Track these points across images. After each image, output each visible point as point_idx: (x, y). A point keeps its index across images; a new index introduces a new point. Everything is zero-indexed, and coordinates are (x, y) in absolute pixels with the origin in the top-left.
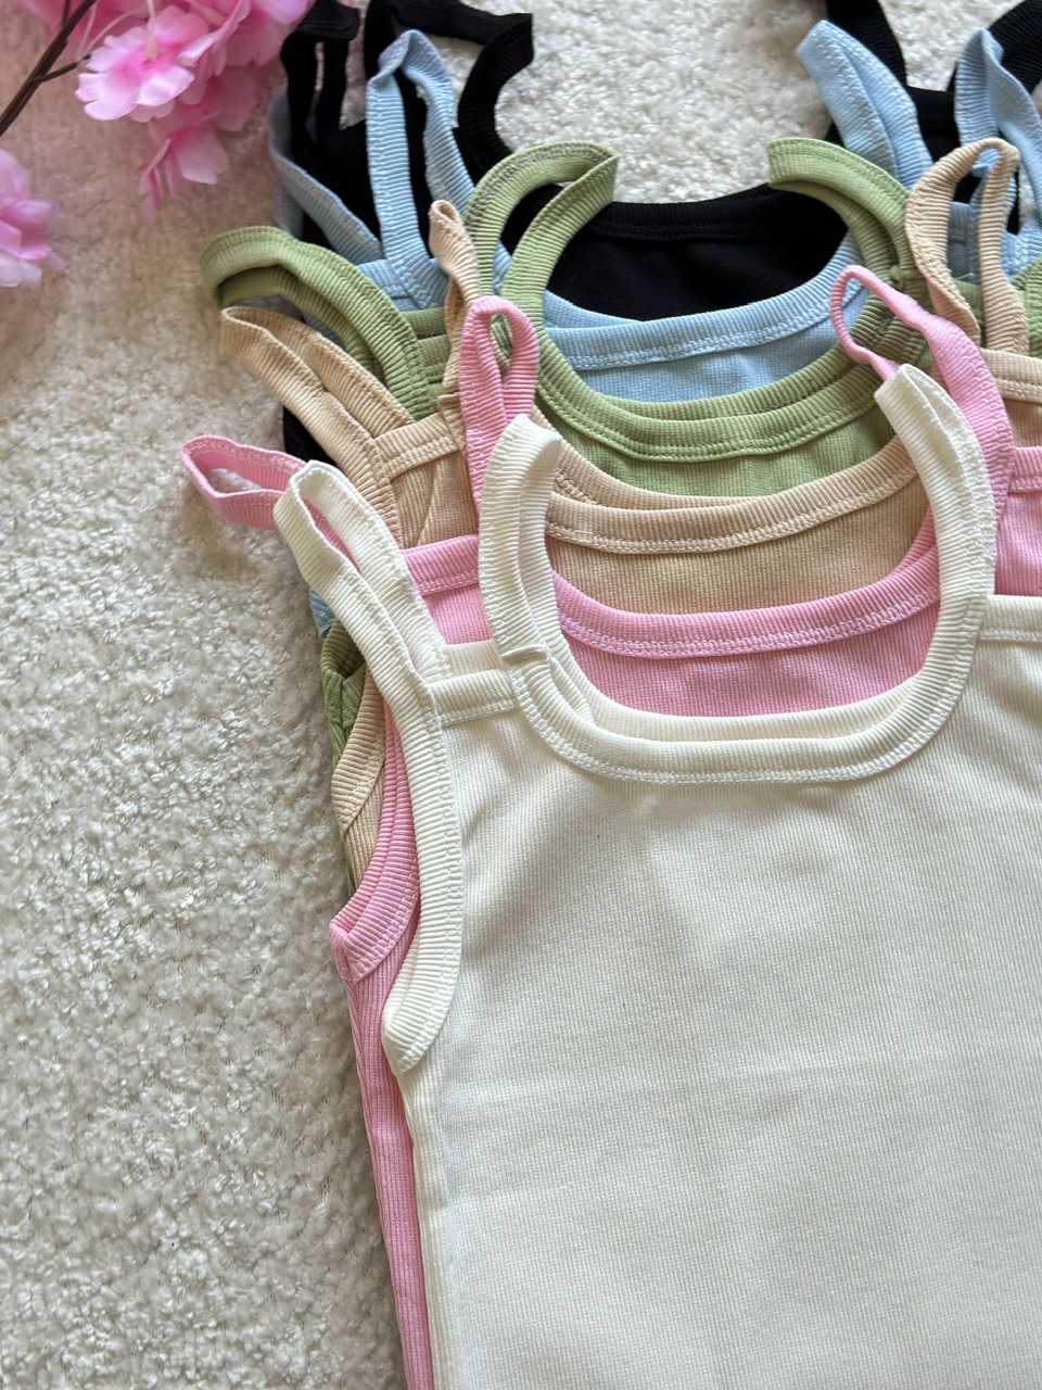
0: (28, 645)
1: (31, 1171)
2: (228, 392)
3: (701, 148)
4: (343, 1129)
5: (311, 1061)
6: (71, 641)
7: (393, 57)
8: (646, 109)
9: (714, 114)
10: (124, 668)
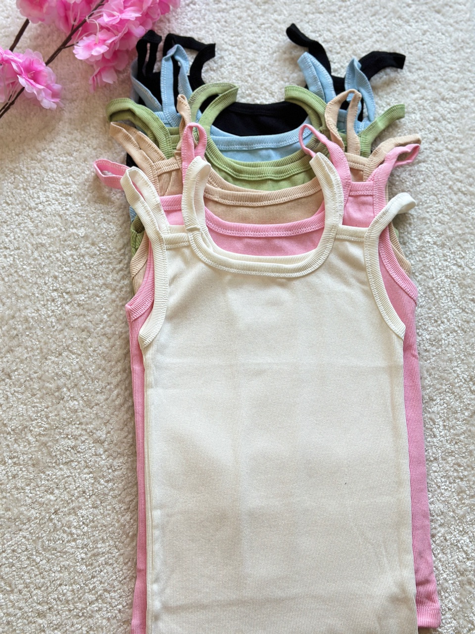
0: (41, 218)
1: (26, 372)
2: (110, 149)
3: (266, 89)
4: (124, 370)
5: (116, 350)
6: (54, 218)
7: (171, 52)
8: (249, 76)
9: (271, 79)
10: (69, 227)
